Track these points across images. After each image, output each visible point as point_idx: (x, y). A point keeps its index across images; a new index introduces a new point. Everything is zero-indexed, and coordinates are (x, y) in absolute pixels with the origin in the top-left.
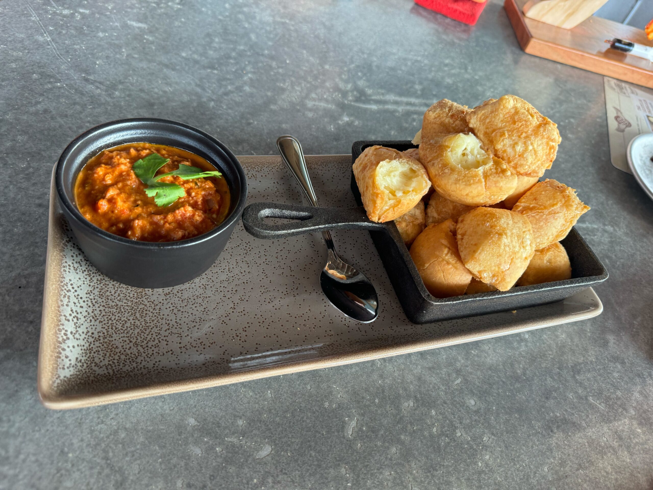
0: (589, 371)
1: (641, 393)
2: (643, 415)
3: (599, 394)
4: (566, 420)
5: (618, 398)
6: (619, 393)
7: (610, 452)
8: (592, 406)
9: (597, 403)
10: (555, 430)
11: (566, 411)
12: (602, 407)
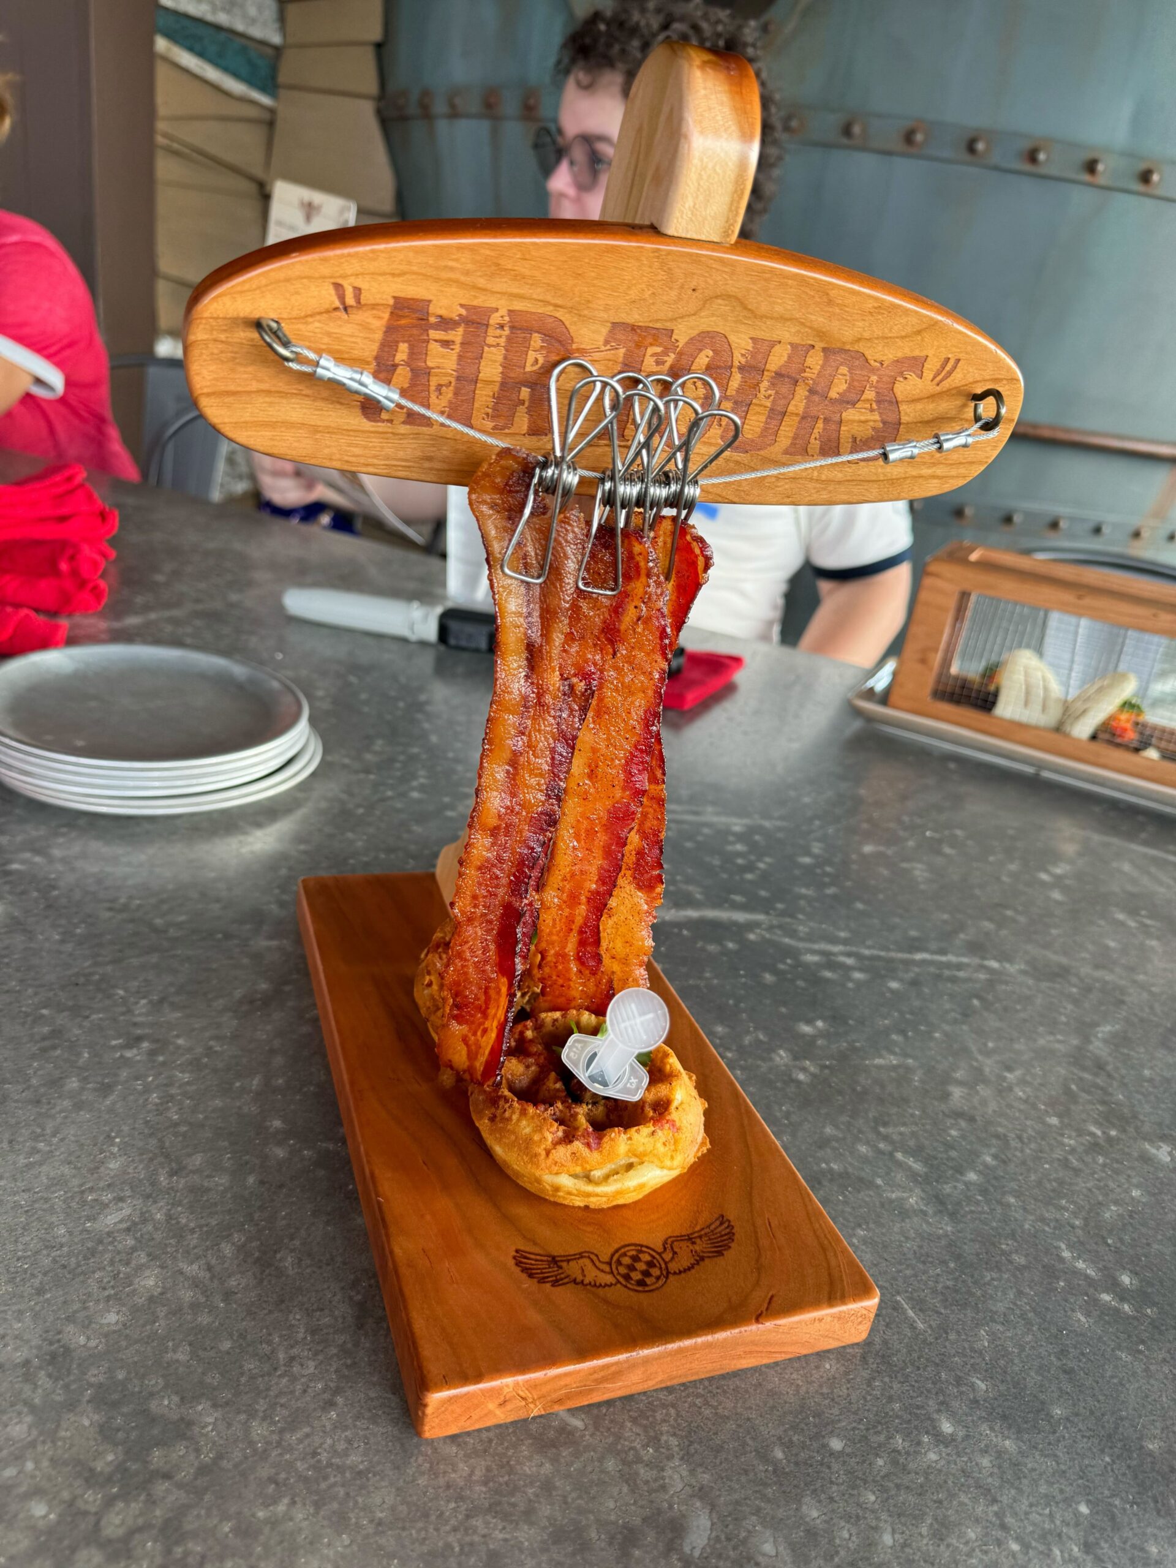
0: (904, 1124)
1: (995, 1157)
2: (994, 1182)
3: (917, 1152)
4: (847, 1173)
5: (950, 1159)
6: (953, 1154)
7: (917, 1216)
8: (899, 1164)
9: (910, 1161)
10: (825, 1183)
11: (851, 1164)
12: (918, 1167)
